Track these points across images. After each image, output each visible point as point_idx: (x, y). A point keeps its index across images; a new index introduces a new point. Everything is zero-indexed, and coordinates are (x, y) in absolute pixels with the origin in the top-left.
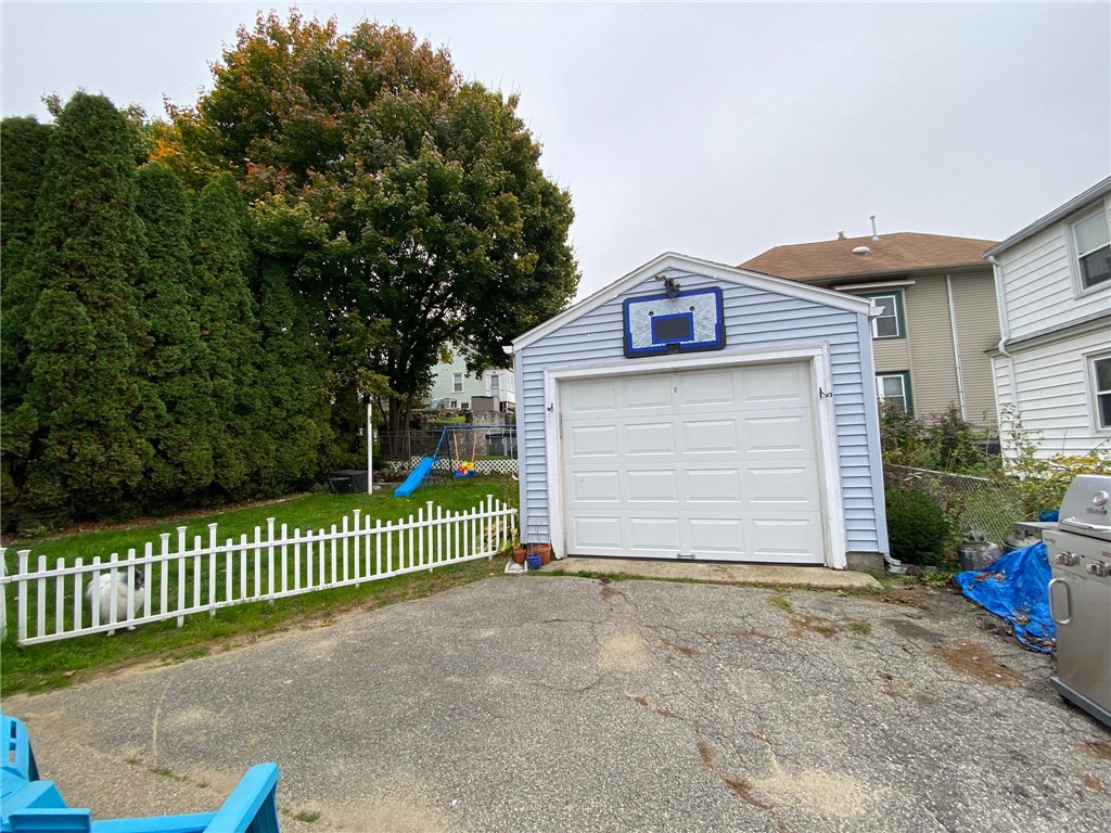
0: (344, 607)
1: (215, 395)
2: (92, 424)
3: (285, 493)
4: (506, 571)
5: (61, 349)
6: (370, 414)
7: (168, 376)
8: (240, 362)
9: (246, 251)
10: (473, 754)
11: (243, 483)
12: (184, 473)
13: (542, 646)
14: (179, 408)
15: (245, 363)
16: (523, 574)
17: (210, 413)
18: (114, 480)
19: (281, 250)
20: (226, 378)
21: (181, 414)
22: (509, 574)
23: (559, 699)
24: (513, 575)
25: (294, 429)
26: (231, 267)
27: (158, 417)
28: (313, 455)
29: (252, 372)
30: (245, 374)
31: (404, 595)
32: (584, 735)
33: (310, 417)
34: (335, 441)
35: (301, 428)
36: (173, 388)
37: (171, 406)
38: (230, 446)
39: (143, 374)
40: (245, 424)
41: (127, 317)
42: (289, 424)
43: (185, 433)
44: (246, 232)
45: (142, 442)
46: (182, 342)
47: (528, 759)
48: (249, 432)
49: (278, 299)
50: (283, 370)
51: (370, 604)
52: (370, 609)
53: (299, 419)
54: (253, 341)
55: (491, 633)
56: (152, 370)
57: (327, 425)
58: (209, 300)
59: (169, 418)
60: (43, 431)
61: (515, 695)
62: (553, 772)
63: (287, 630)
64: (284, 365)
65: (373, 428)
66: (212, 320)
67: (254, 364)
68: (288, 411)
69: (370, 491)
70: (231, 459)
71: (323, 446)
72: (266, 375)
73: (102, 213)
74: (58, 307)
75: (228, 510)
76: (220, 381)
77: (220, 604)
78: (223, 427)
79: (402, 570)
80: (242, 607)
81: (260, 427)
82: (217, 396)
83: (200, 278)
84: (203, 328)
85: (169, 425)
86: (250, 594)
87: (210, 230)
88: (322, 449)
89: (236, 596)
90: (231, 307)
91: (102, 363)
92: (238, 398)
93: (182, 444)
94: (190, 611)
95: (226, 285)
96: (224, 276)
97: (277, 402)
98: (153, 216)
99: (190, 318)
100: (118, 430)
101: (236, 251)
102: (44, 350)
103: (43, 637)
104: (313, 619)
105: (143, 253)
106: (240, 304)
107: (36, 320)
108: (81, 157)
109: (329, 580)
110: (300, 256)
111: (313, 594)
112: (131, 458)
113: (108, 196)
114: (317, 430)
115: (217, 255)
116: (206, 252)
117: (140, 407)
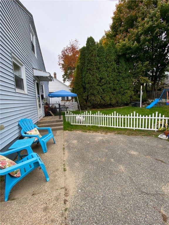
0: (110, 132)
1: (110, 87)
2: (93, 94)
3: (123, 106)
4: (159, 136)
5: (89, 83)
6: (141, 88)
7: (103, 85)
8: (114, 80)
9: (115, 56)
10: (94, 183)
11: (115, 104)
12: (105, 102)
13: (146, 166)
14: (104, 91)
15: (115, 80)
16: (165, 139)
17: (109, 91)
18: (96, 103)
19: (122, 53)
20: (111, 84)
21: (105, 92)
22: (159, 138)
23: (132, 188)
24: (161, 139)
25: (125, 93)
26: (112, 61)
27: (101, 92)
28: (129, 98)
29: (116, 82)
30: (115, 83)
31: (124, 133)
32: (126, 209)
33: (129, 90)
34: (135, 95)
35: (126, 93)
36: (103, 87)
37: (103, 90)
38: (113, 97)
39: (99, 85)
40: (115, 92)
41: (96, 76)
43: (105, 95)
44: (116, 52)
45: (99, 97)
46: (104, 78)
47: (103, 198)
48: (116, 94)
49: (122, 65)
50: (123, 80)
51: (116, 133)
52: (115, 134)
53: (126, 91)
54: (117, 75)
55: (135, 153)
56: (100, 84)
57: (133, 92)
58: (109, 69)
59: (103, 92)
60: (88, 96)
61: (120, 176)
62: (104, 209)
63: (99, 132)
64: (123, 79)
65: (142, 91)
66: (109, 73)
67: (117, 80)
68: (124, 89)
69: (141, 107)
70: (113, 99)
71: (131, 96)
72: (120, 82)
73: (92, 59)
74: (88, 77)
75: (113, 108)
76: (111, 85)
77: (92, 125)
78: (111, 93)
79: (126, 127)
80: (95, 126)
81: (118, 93)
82: (110, 88)
83: (107, 65)
84: (108, 75)
85: (103, 94)
86: (96, 124)
87: (109, 54)
88: (131, 97)
89: (94, 124)
90: (112, 69)
91: (93, 84)
92: (114, 88)
93: (105, 97)
94: (88, 125)
95: (111, 65)
96: (111, 63)
97: (122, 88)
98: (100, 56)
99: (106, 74)
100: (96, 95)
101: (113, 57)
102: (87, 84)
103: (73, 124)
104: (104, 132)
105: (98, 64)
106: (114, 68)
107: (86, 79)
108: (89, 50)
109: (109, 125)
110: (126, 53)
111: (106, 127)
112: (98, 99)
113: (92, 55)
114: (130, 93)
115: (110, 59)
116: (108, 59)
117: (99, 91)
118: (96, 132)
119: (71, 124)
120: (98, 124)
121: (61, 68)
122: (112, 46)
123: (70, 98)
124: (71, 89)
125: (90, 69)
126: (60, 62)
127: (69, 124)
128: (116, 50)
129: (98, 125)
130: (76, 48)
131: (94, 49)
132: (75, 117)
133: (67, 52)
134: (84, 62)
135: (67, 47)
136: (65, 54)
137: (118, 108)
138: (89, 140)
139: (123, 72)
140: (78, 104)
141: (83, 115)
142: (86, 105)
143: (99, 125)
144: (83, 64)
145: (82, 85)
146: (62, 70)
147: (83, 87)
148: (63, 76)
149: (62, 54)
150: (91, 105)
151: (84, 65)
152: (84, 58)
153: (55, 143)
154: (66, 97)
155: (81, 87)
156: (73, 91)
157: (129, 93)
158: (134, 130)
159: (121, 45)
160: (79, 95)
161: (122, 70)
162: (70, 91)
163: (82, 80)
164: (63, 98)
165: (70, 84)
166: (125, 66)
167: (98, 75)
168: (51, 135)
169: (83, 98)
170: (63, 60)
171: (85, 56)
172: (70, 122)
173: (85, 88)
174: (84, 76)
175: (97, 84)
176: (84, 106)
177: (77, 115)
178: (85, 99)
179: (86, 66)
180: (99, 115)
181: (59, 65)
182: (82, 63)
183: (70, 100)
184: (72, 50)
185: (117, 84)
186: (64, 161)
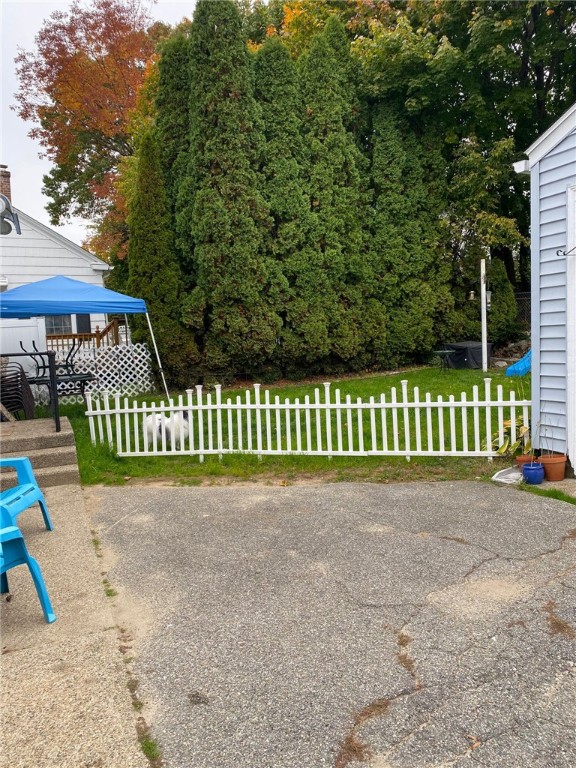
0: (308, 475)
1: (326, 266)
2: (237, 301)
3: (402, 365)
4: (494, 478)
5: (211, 241)
6: (483, 271)
7: (289, 252)
9: (352, 102)
11: (359, 353)
12: (305, 342)
14: (298, 282)
15: (354, 228)
16: (511, 485)
17: (322, 285)
18: (256, 347)
19: (384, 88)
20: (334, 247)
21: (300, 287)
22: (494, 483)
24: (499, 484)
25: (407, 295)
26: (333, 126)
27: (282, 291)
28: (429, 323)
29: (359, 235)
30: (353, 241)
31: (364, 476)
33: (426, 280)
34: (458, 306)
35: (416, 294)
37: (292, 280)
38: (344, 316)
39: (269, 253)
40: (355, 293)
41: (252, 203)
42: (402, 290)
43: (303, 305)
44: (353, 78)
45: (273, 315)
46: (296, 217)
48: (360, 302)
49: (387, 148)
50: (394, 230)
51: (330, 477)
52: (328, 481)
53: (413, 284)
54: (361, 202)
56: (275, 248)
57: (446, 289)
58: (318, 167)
59: (292, 292)
60: (209, 309)
63: (255, 481)
64: (396, 224)
66: (321, 189)
67: (365, 228)
68: (400, 275)
69: (485, 367)
70: (345, 329)
71: (440, 313)
72: (378, 238)
73: (226, 110)
74: (206, 204)
75: (346, 379)
76: (329, 252)
77: (225, 451)
78: (336, 298)
79: (374, 452)
80: (239, 456)
81: (372, 296)
82: (327, 268)
83: (309, 146)
84: (313, 199)
85: (291, 299)
86: (245, 446)
87: (314, 92)
88: (439, 317)
89: (236, 446)
90: (337, 171)
91: (237, 247)
92: (347, 267)
93: (302, 315)
94: (207, 452)
95: (331, 148)
96: (327, 139)
97: (389, 267)
98: (268, 96)
99: (302, 192)
100: (255, 304)
101: (338, 108)
102: (202, 242)
103: (129, 453)
104: (279, 478)
105: (260, 136)
106: (346, 164)
107: (195, 218)
108: (207, 62)
109: (304, 447)
110: (407, 87)
111: (292, 458)
112: (266, 329)
113: (226, 93)
114: (433, 295)
115: (321, 118)
116: (311, 119)
117: (269, 284)
118: (245, 480)
119: (120, 453)
120: (255, 446)
121: (33, 134)
122: (333, 45)
123: (98, 322)
124: (106, 267)
125: (214, 165)
126: (30, 99)
127: (107, 454)
128: (354, 71)
129: (256, 452)
130: (131, 19)
131: (234, 60)
132: (140, 415)
133: (72, 40)
134: (180, 121)
135: (75, 10)
136: (62, 50)
137: (374, 375)
138: (210, 509)
139: (394, 186)
140: (153, 356)
141: (181, 406)
142: (197, 364)
143: (260, 451)
144: (176, 132)
145: (171, 246)
146: (44, 150)
147: (182, 259)
148: (46, 179)
149: (46, 53)
150: (230, 364)
151: (182, 140)
152: (182, 103)
153: (49, 528)
154: (74, 317)
155: (166, 262)
156: (117, 279)
157: (430, 295)
158: (408, 458)
159: (374, 45)
160: (157, 303)
161: (386, 176)
162: (99, 281)
163: (173, 220)
164: (56, 320)
165: (94, 233)
166: (403, 157)
167: (259, 198)
168: (33, 489)
169: (181, 323)
170: (48, 90)
171: (188, 89)
172: (111, 444)
173: (188, 267)
174: (186, 202)
175: (256, 246)
176: (190, 366)
177: (149, 406)
178: (192, 329)
179: (192, 148)
180: (257, 401)
181: (25, 115)
182: (171, 127)
183: (100, 335)
184: (107, 34)
185: (367, 248)
186: (103, 574)
